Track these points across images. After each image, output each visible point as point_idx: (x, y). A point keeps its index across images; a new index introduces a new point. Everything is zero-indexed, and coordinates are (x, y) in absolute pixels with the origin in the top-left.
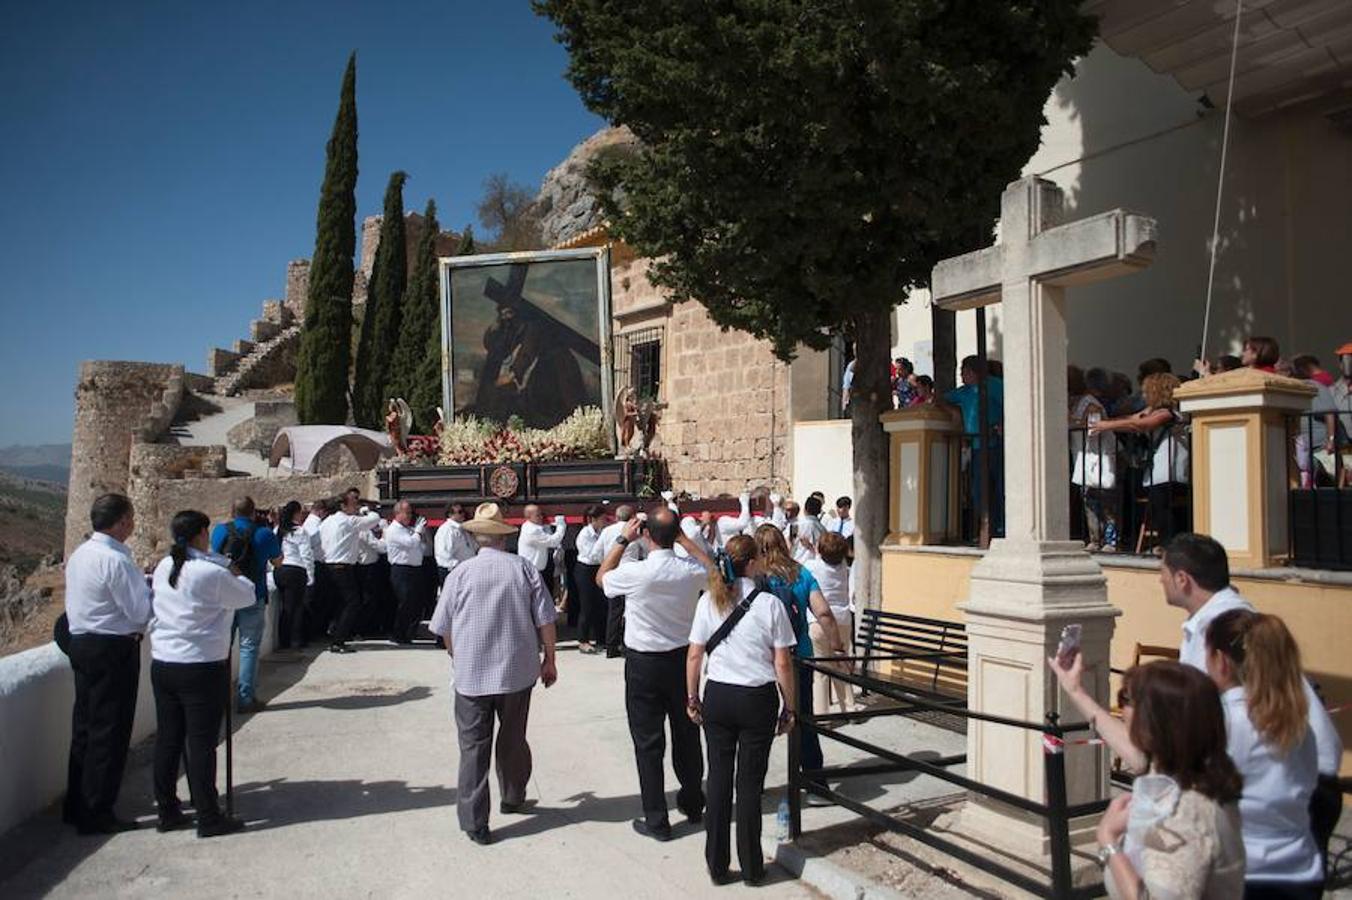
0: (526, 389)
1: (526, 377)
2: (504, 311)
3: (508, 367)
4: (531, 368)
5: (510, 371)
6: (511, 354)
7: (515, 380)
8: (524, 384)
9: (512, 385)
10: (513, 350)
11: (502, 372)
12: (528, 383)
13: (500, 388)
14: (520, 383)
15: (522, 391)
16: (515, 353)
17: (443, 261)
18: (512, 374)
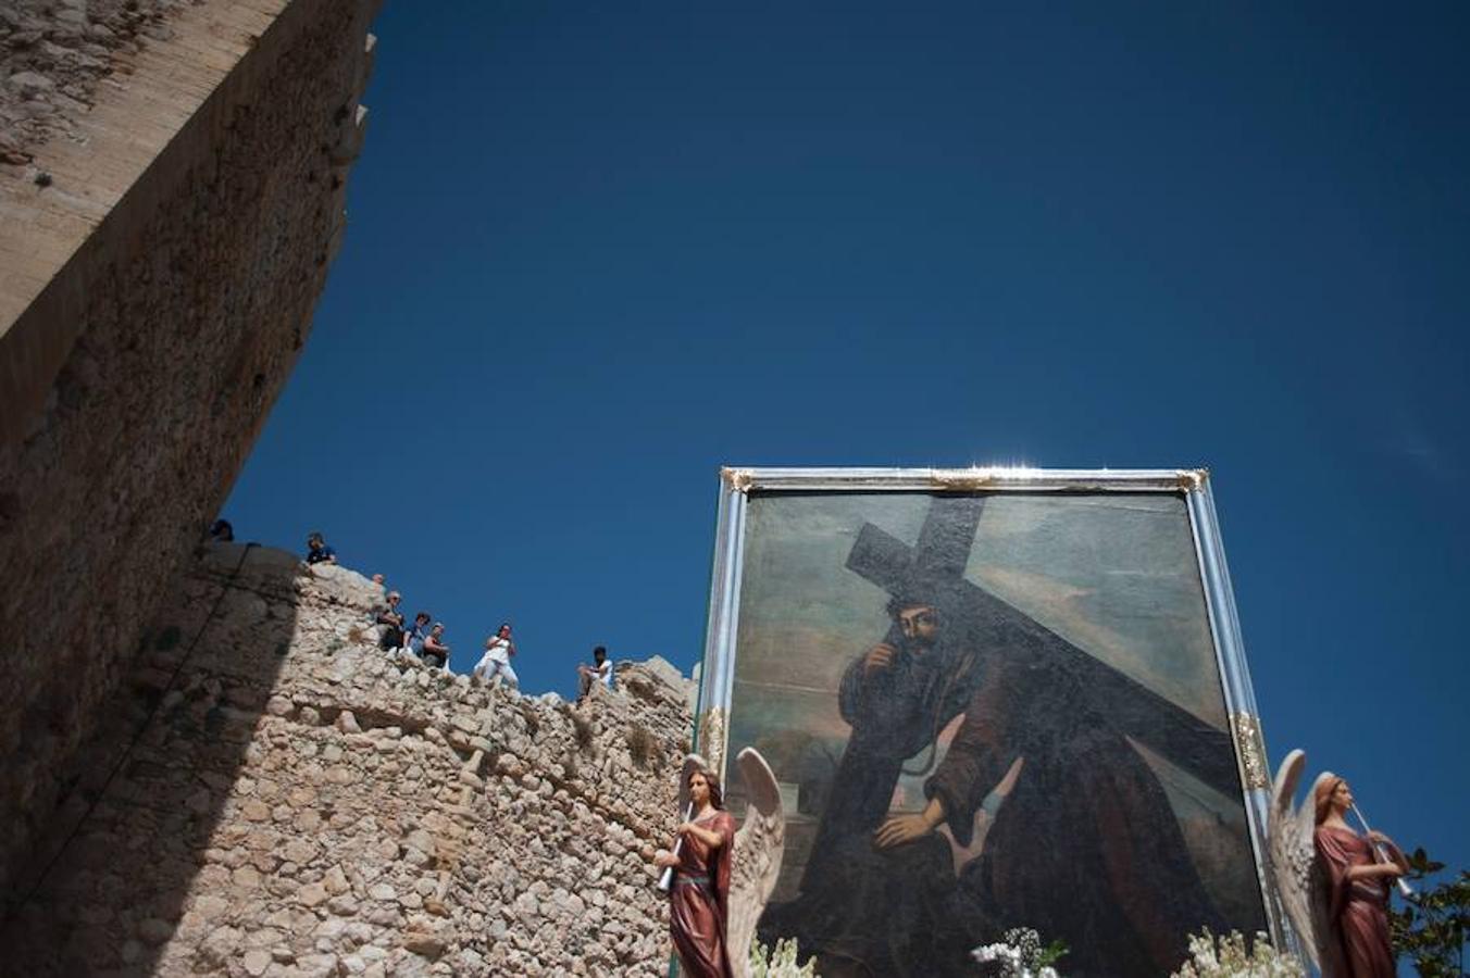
0: (985, 862)
1: (984, 818)
2: (908, 614)
3: (920, 782)
4: (1003, 789)
5: (930, 798)
6: (933, 739)
7: (945, 829)
8: (977, 845)
9: (931, 841)
10: (941, 729)
11: (899, 797)
12: (990, 839)
13: (890, 851)
14: (964, 841)
15: (970, 868)
16: (945, 740)
17: (739, 473)
18: (936, 808)
